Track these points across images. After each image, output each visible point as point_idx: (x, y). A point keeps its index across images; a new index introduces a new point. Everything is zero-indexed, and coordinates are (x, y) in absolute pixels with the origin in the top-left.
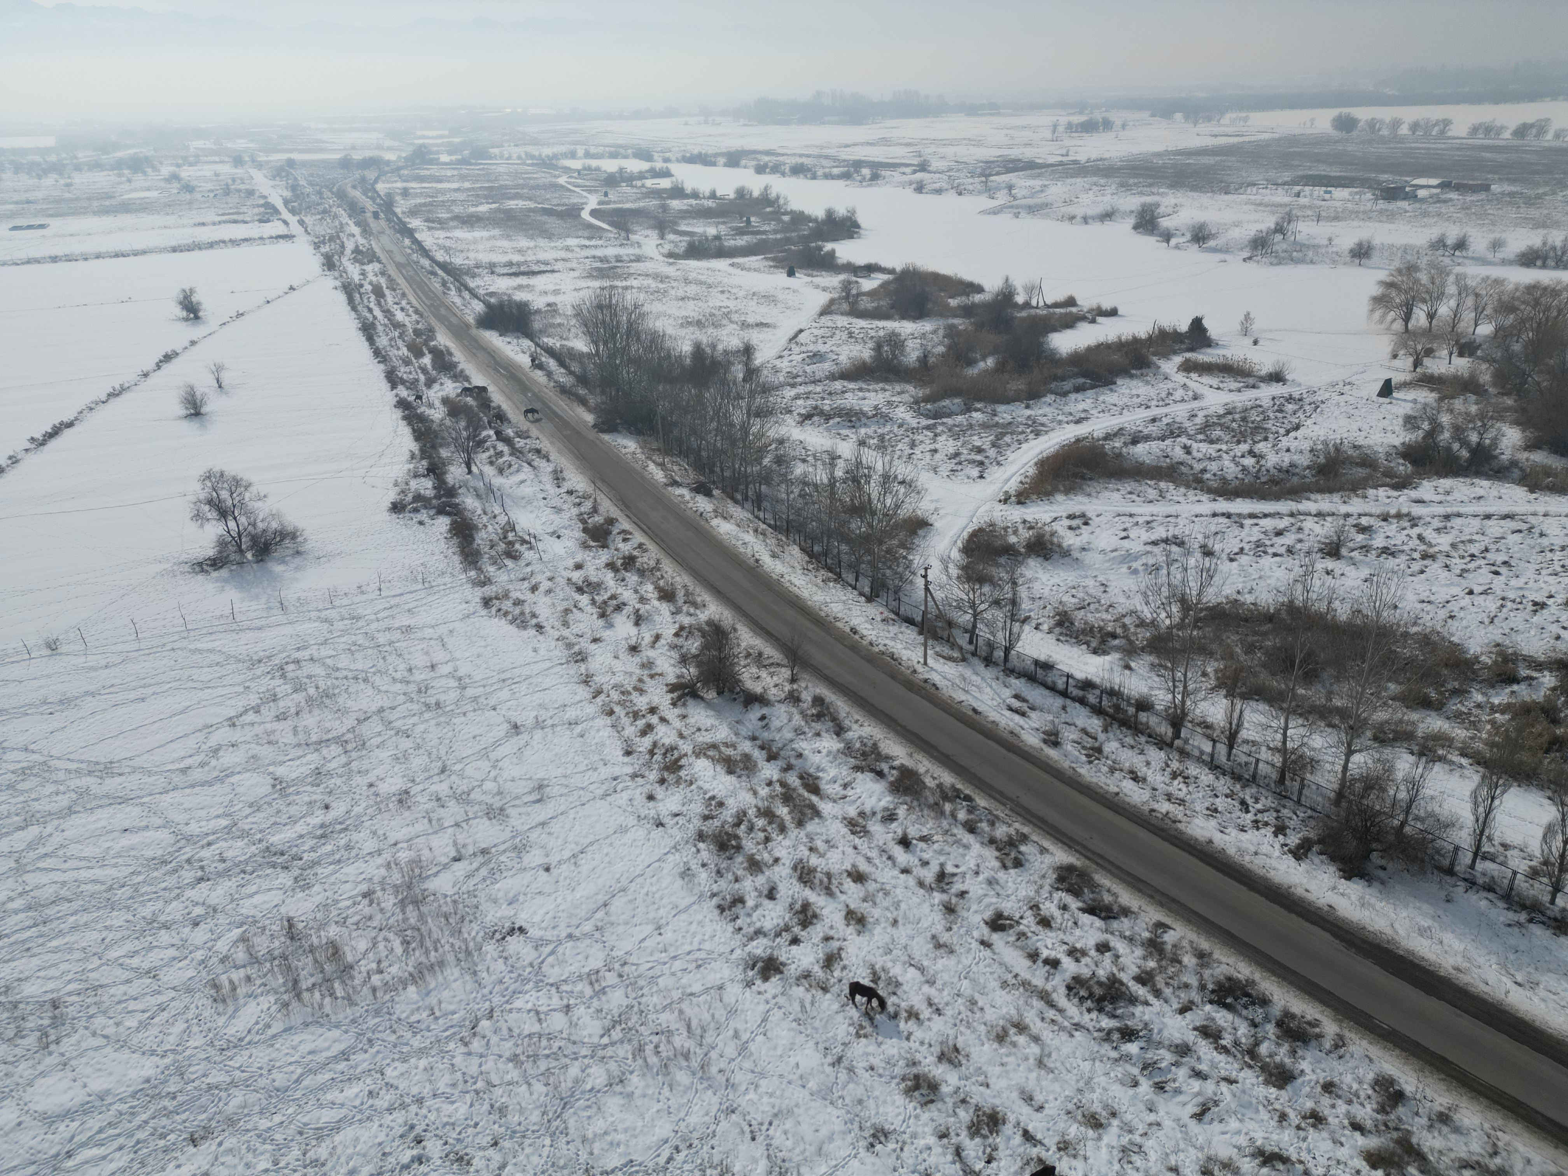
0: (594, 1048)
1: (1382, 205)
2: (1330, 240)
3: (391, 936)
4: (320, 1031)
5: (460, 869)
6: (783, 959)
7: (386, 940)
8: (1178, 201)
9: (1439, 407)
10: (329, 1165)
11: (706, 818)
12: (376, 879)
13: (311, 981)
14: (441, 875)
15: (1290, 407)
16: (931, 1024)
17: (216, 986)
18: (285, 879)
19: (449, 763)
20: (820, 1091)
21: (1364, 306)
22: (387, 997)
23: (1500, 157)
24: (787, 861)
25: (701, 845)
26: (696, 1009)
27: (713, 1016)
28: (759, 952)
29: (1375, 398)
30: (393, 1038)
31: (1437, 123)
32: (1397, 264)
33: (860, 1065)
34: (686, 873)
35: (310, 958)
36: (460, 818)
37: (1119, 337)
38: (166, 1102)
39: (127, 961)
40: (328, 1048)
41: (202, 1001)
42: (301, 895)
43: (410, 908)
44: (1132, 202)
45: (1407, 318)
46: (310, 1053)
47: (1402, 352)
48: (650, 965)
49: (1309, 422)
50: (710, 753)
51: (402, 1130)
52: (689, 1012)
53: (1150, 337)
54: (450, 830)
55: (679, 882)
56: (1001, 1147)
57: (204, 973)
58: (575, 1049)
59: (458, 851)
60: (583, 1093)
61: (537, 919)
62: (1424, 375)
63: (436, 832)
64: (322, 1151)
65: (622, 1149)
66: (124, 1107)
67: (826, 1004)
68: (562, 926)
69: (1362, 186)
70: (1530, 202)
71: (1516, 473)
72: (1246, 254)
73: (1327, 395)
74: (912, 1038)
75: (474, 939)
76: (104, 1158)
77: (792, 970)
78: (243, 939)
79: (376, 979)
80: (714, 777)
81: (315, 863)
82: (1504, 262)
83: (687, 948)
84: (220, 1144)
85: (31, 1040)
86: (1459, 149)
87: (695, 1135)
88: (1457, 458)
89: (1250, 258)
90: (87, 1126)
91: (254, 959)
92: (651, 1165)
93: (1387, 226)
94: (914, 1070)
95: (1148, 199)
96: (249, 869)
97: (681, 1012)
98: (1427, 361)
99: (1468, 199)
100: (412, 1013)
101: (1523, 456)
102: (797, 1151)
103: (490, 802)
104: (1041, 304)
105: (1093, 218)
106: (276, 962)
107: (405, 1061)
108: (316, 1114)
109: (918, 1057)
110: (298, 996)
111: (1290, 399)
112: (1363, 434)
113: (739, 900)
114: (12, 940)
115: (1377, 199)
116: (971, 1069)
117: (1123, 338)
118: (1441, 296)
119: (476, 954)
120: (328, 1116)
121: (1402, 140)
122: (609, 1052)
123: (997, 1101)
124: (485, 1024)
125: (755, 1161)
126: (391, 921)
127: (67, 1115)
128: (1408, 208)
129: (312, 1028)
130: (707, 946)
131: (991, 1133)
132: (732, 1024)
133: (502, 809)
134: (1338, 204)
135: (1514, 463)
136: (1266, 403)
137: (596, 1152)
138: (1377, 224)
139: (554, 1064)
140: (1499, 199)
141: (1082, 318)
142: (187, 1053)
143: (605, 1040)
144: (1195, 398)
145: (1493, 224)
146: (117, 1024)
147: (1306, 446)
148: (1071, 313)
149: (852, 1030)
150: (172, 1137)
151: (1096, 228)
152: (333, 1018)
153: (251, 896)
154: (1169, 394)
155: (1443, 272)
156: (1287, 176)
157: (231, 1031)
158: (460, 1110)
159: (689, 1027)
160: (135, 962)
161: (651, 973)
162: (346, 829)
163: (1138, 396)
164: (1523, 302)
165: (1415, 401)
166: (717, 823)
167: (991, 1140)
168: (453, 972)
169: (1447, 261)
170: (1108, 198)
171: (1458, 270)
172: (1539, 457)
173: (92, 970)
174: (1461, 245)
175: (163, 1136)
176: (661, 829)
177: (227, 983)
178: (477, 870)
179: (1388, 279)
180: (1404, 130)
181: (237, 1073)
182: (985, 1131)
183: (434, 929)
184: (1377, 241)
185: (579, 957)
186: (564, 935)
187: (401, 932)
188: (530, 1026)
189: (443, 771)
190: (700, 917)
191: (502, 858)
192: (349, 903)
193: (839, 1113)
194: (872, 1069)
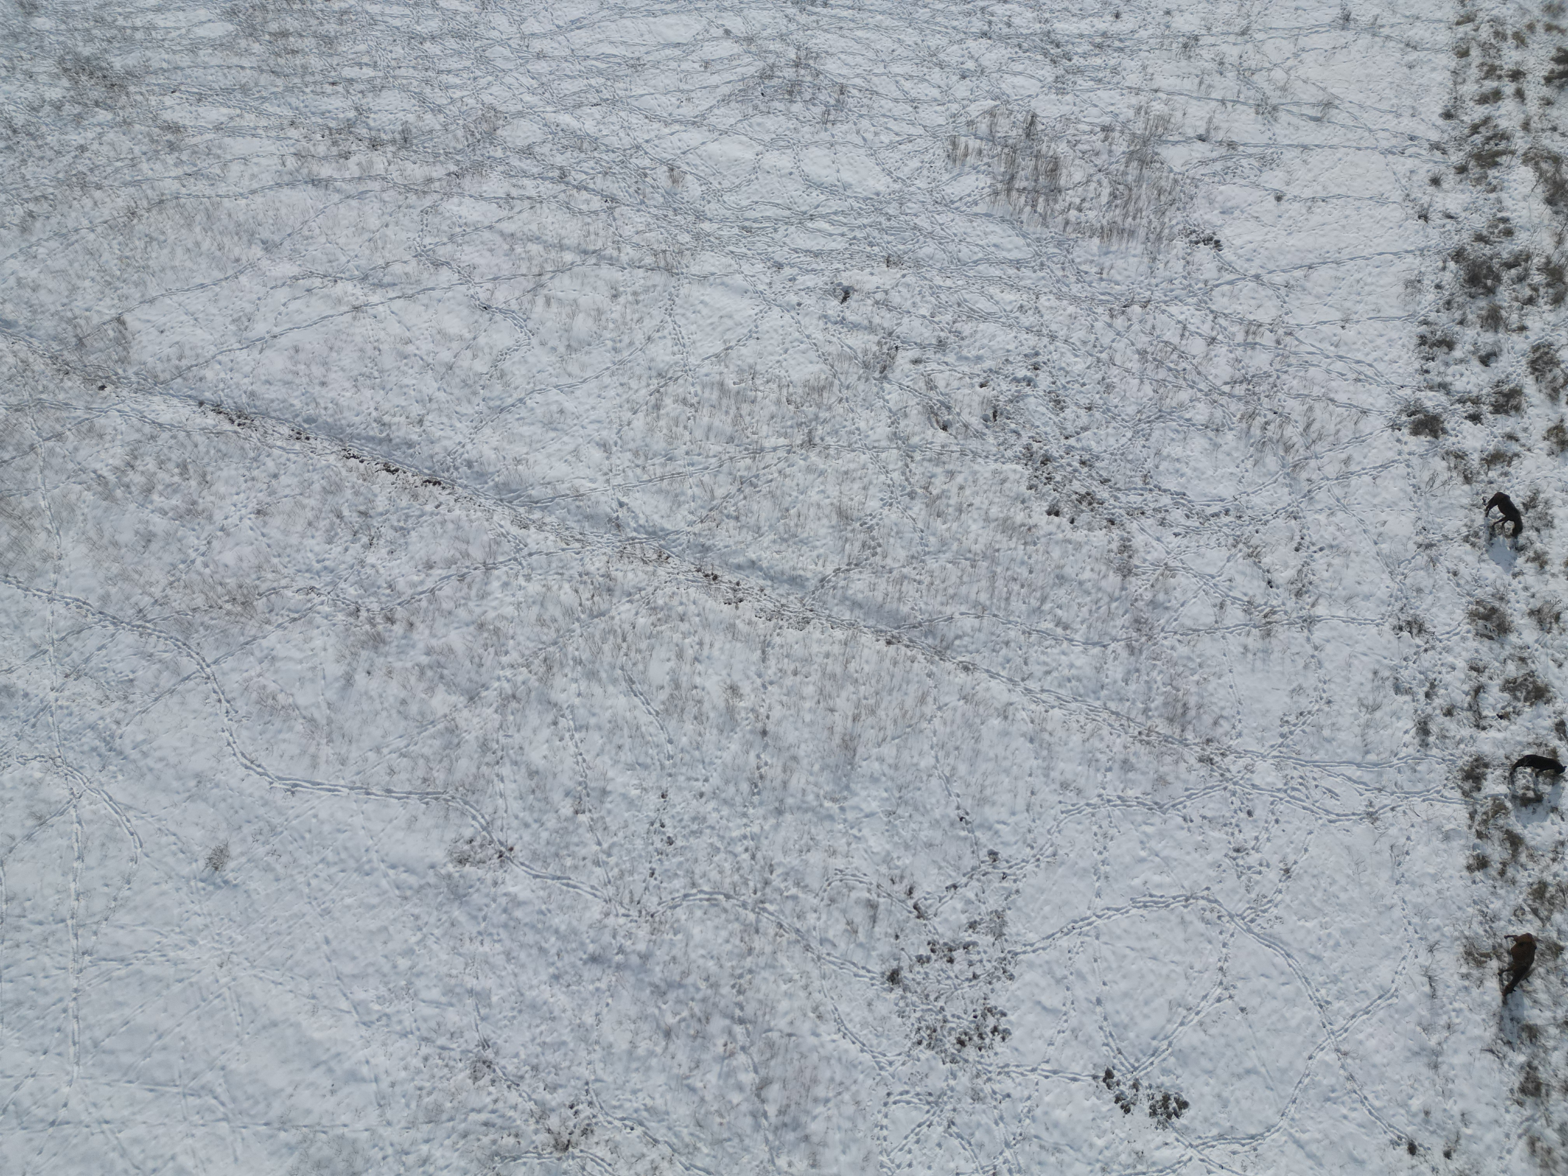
0: (1213, 389)
3: (1105, 182)
4: (1011, 232)
5: (1201, 150)
6: (1447, 426)
7: (1100, 183)
10: (966, 342)
11: (1480, 238)
12: (1121, 118)
13: (1024, 184)
14: (1179, 147)
16: (1552, 580)
17: (954, 145)
18: (1048, 73)
19: (1254, 26)
20: (1389, 557)
22: (1073, 236)
24: (1533, 337)
25: (1452, 265)
26: (1327, 415)
27: (1338, 431)
28: (1429, 404)
30: (1060, 273)
33: (1446, 563)
34: (1414, 284)
35: (1033, 163)
36: (1230, 96)
38: (882, 219)
39: (902, 81)
40: (1009, 250)
41: (939, 150)
42: (1053, 97)
43: (1135, 164)
46: (995, 245)
48: (1312, 349)
50: (1544, 166)
51: (1028, 351)
52: (1318, 413)
54: (1214, 104)
55: (1400, 289)
56: (1524, 716)
57: (951, 127)
58: (1197, 378)
59: (1208, 131)
60: (1180, 417)
61: (1238, 242)
63: (1199, 99)
64: (967, 328)
65: (1183, 480)
66: (856, 205)
67: (1458, 492)
68: (1257, 262)
74: (1520, 578)
75: (1172, 227)
76: (831, 235)
77: (1449, 442)
78: (992, 113)
79: (1073, 213)
80: (1525, 198)
81: (1079, 71)
83: (1360, 356)
84: (904, 276)
85: (818, 110)
87: (1249, 512)
90: (829, 203)
91: (991, 138)
92: (1198, 508)
94: (1497, 604)
96: (1025, 45)
97: (1311, 409)
100: (1085, 262)
102: (1329, 585)
103: (1268, 93)
106: (1006, 150)
107: (1058, 299)
108: (976, 297)
109: (1511, 596)
110: (1009, 190)
113: (1448, 344)
114: (834, 12)
116: (1556, 643)
119: (1165, 242)
120: (983, 305)
122: (1224, 400)
123: (1557, 683)
124: (1136, 309)
125: (1286, 566)
126: (1113, 167)
127: (820, 186)
129: (1005, 226)
130: (1381, 367)
131: (1526, 700)
132: (1350, 450)
133: (1275, 108)
137: (1161, 468)
139: (1171, 378)
142: (912, 189)
143: (1226, 389)
146: (876, 134)
149: (1464, 531)
150: (876, 248)
152: (1025, 227)
153: (1015, 74)
157: (948, 190)
158: (1079, 365)
159: (1308, 426)
160: (907, 85)
161: (1308, 358)
162: (1122, 50)
166: (1487, 250)
167: (1520, 705)
168: (1136, 247)
173: (876, 75)
175: (871, 245)
176: (1421, 222)
177: (963, 146)
178: (1214, 160)
181: (938, 228)
182: (1521, 695)
183: (1144, 197)
185: (1253, 302)
186: (1253, 272)
187: (1115, 183)
188: (1172, 335)
189: (1243, 33)
190: (1395, 335)
191: (1244, 162)
192: (1088, 128)
193: (1392, 585)
194: (1455, 574)
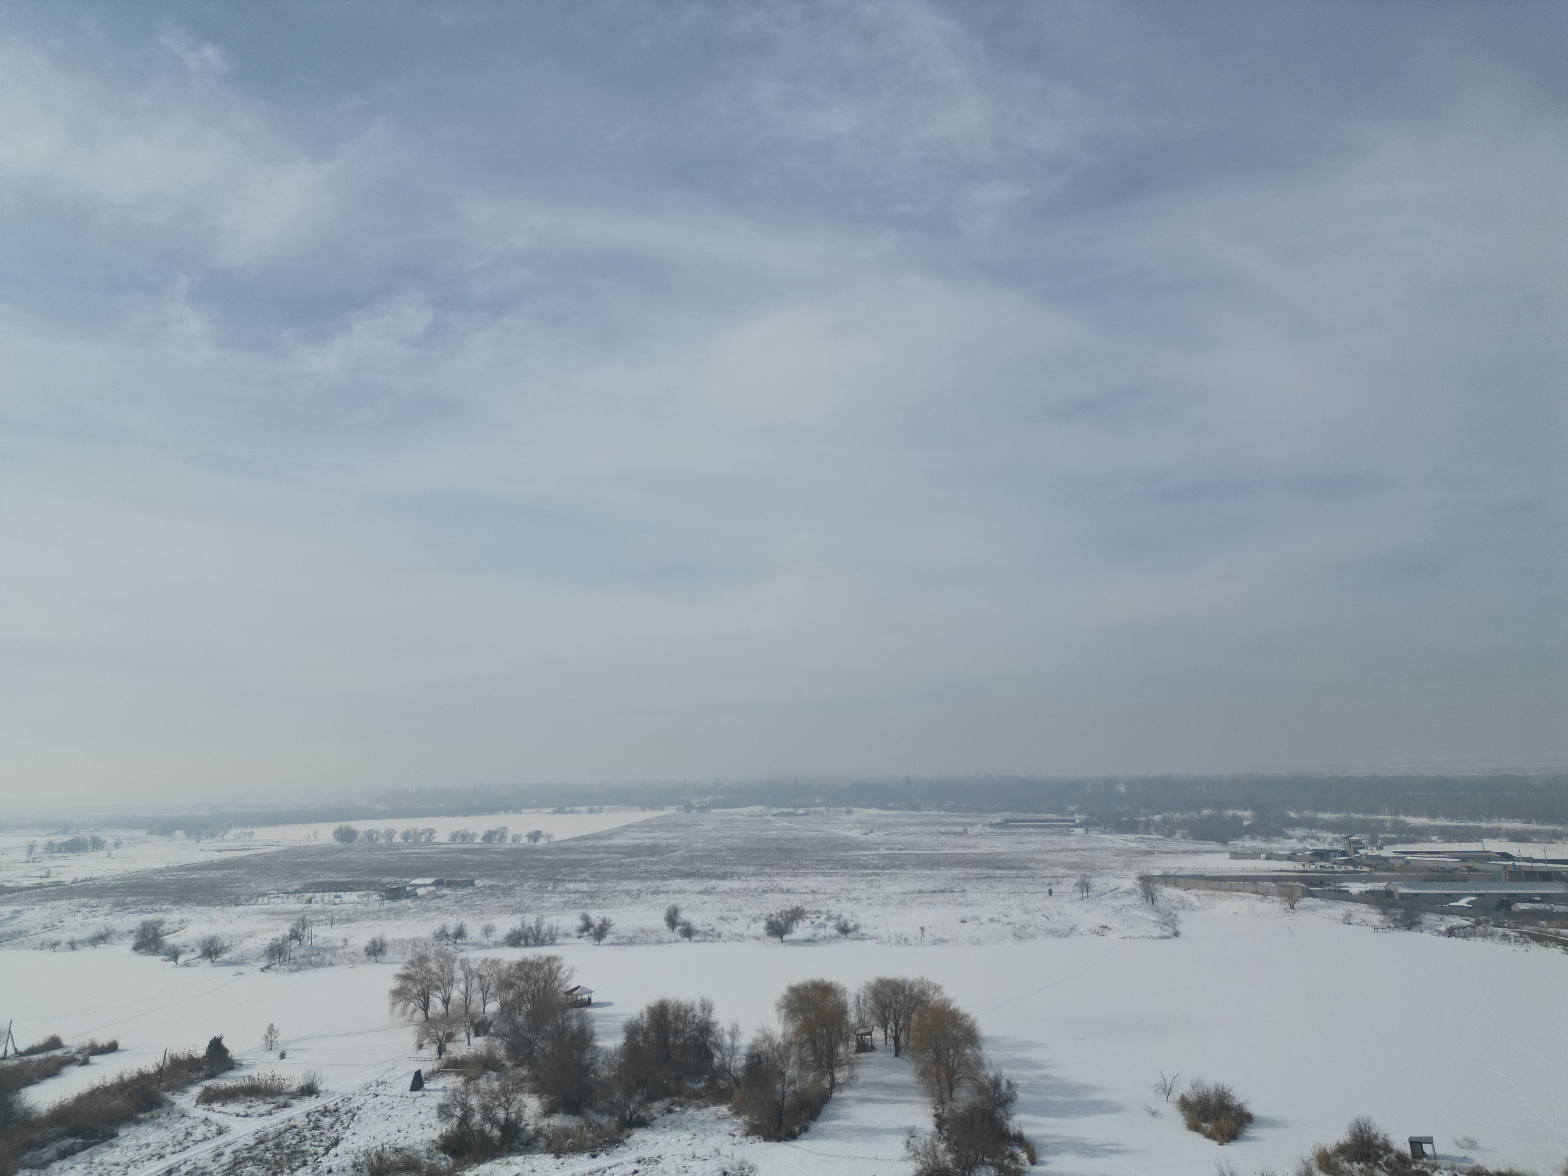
1: (388, 904)
2: (345, 941)
8: (184, 916)
9: (467, 1090)
15: (326, 1121)
21: (386, 1000)
23: (477, 858)
29: (408, 1093)
31: (423, 833)
32: (409, 957)
37: (121, 1077)
44: (132, 921)
45: (426, 1007)
47: (426, 1041)
49: (348, 1133)
53: (161, 1070)
62: (449, 1060)
69: (368, 888)
70: (507, 892)
71: (542, 1142)
72: (263, 964)
73: (362, 1100)
82: (496, 945)
86: (445, 852)
88: (491, 1139)
89: (268, 967)
93: (396, 923)
95: (150, 917)
98: (449, 1046)
99: (459, 893)
101: (544, 1123)
104: (11, 1052)
105: (83, 943)
111: (325, 1112)
112: (403, 1134)
115: (383, 900)
117: (126, 1077)
118: (451, 982)
121: (397, 847)
128: (411, 905)
134: (349, 907)
135: (539, 1132)
136: (301, 1121)
138: (386, 922)
140: (482, 891)
141: (71, 1061)
144: (220, 1132)
145: (482, 912)
147: (348, 1161)
148: (54, 1058)
151: (87, 953)
154: (188, 1134)
155: (449, 959)
156: (297, 885)
163: (148, 1145)
164: (517, 978)
165: (445, 1089)
169: (451, 949)
170: (98, 920)
171: (461, 955)
172: (558, 1121)
174: (460, 933)
179: (404, 972)
180: (398, 839)
184: (388, 938)
